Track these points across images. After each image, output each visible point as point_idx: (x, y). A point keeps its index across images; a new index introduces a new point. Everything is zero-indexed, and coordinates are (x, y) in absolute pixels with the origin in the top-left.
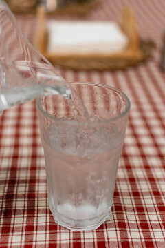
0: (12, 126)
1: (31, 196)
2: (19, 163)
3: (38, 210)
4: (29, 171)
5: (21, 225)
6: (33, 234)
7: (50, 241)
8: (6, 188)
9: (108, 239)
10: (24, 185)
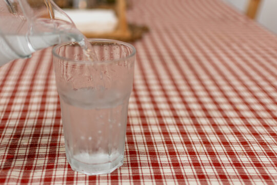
0: (39, 96)
1: (53, 145)
2: (43, 122)
3: (58, 154)
4: (52, 128)
5: (43, 165)
6: (52, 171)
7: (67, 175)
8: (31, 140)
9: (121, 174)
10: (48, 137)
